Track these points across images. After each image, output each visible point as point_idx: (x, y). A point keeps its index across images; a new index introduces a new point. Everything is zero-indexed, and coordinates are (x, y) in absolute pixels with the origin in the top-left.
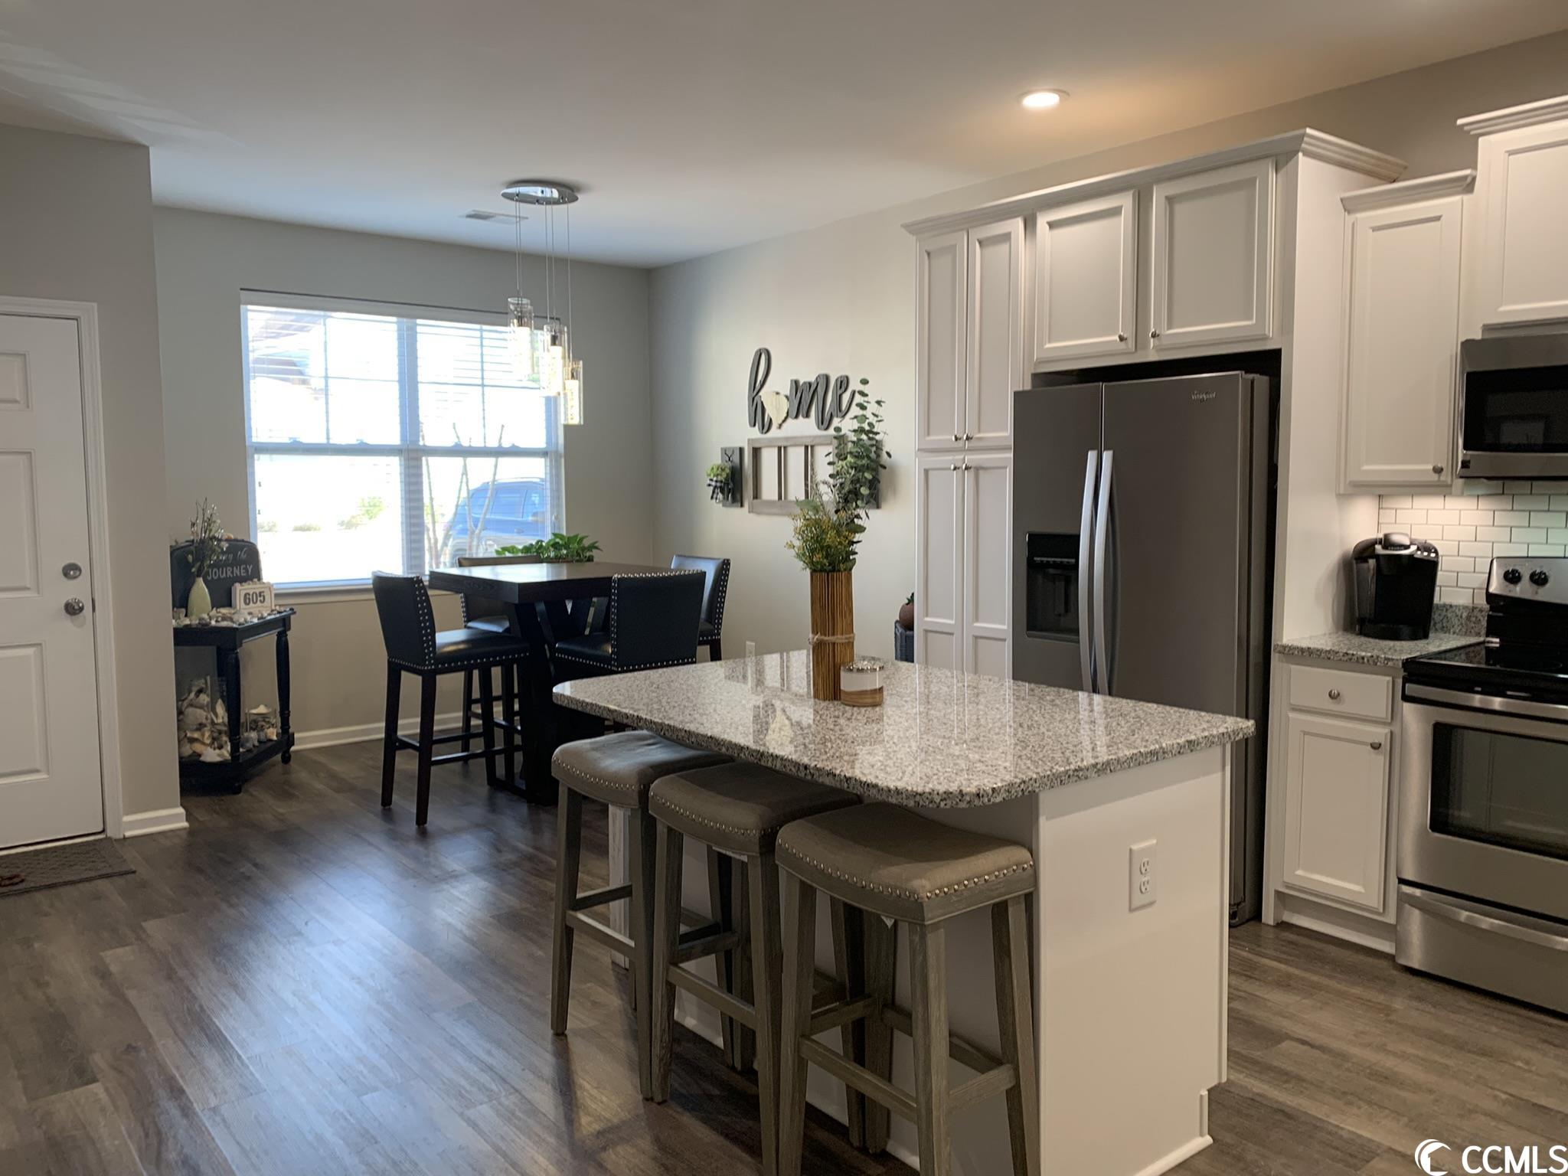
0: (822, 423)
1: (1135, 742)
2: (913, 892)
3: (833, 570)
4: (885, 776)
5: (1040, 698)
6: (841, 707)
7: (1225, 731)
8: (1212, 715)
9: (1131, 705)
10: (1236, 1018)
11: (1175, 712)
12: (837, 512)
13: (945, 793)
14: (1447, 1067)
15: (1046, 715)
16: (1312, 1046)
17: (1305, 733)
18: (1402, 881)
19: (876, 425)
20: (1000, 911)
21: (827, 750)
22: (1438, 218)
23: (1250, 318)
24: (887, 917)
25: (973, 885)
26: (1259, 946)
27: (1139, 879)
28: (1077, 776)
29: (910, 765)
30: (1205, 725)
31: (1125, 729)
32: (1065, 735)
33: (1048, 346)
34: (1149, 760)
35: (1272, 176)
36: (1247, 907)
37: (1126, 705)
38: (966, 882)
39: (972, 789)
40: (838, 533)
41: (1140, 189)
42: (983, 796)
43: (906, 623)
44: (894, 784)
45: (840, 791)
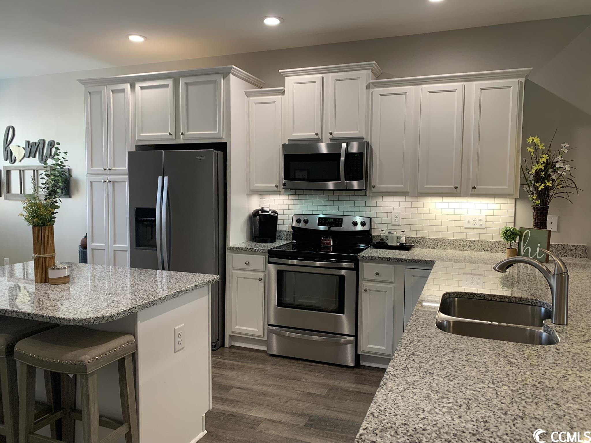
0: (42, 160)
1: (175, 288)
2: (81, 362)
3: (44, 225)
4: (68, 314)
5: (139, 274)
6: (49, 286)
7: (209, 280)
8: (204, 274)
9: (175, 273)
10: (215, 384)
11: (191, 274)
12: (45, 200)
13: (96, 318)
14: (283, 386)
15: (141, 281)
16: (241, 389)
17: (238, 277)
18: (269, 325)
19: (64, 162)
20: (121, 363)
21: (40, 306)
22: (274, 102)
23: (216, 131)
24: (70, 374)
25: (109, 354)
26: (223, 356)
27: (178, 340)
28: (153, 304)
29: (80, 307)
30: (202, 279)
31: (172, 283)
32: (149, 288)
33: (141, 135)
34: (181, 294)
35: (222, 81)
36: (219, 342)
37: (173, 273)
38: (106, 353)
39: (108, 315)
40: (46, 209)
41: (176, 78)
42: (113, 317)
43: (84, 246)
44: (73, 317)
45: (47, 323)
